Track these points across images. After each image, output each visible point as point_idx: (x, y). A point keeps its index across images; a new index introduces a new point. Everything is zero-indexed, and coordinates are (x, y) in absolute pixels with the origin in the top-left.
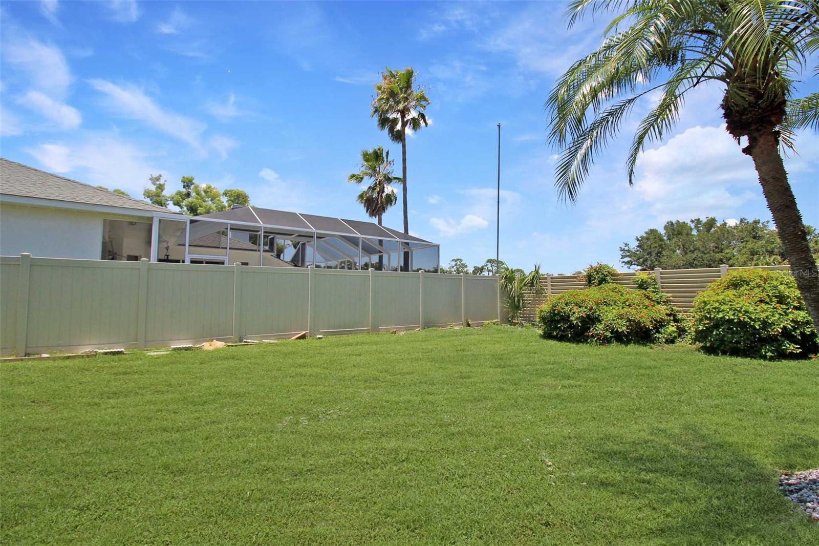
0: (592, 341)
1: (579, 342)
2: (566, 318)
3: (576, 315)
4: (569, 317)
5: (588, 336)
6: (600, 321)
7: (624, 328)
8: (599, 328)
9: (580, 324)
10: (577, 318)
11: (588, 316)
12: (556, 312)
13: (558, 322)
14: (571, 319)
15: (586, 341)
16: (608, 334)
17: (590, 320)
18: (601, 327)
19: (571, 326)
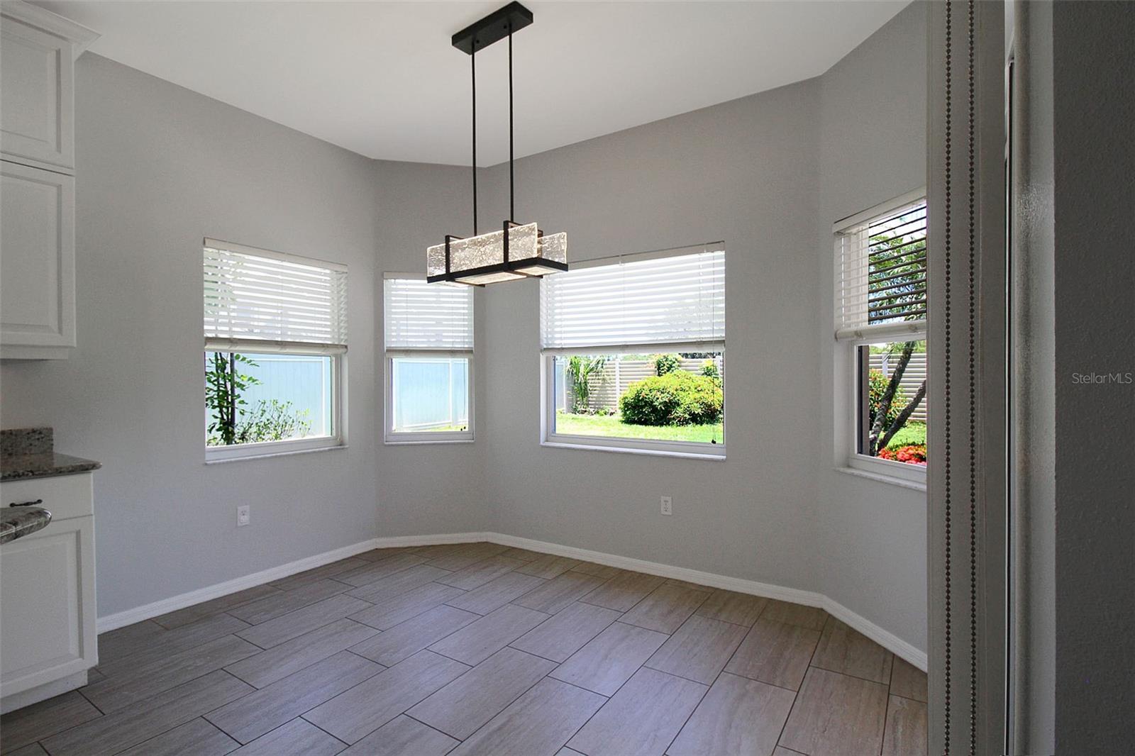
0: (673, 423)
1: (662, 425)
2: (651, 404)
3: (660, 400)
4: (652, 402)
5: (670, 419)
6: (678, 405)
7: (700, 410)
8: (679, 412)
9: (663, 408)
10: (660, 404)
11: (670, 401)
12: (640, 398)
13: (643, 407)
14: (655, 404)
15: (668, 424)
16: (688, 417)
17: (671, 405)
18: (681, 410)
19: (654, 409)
